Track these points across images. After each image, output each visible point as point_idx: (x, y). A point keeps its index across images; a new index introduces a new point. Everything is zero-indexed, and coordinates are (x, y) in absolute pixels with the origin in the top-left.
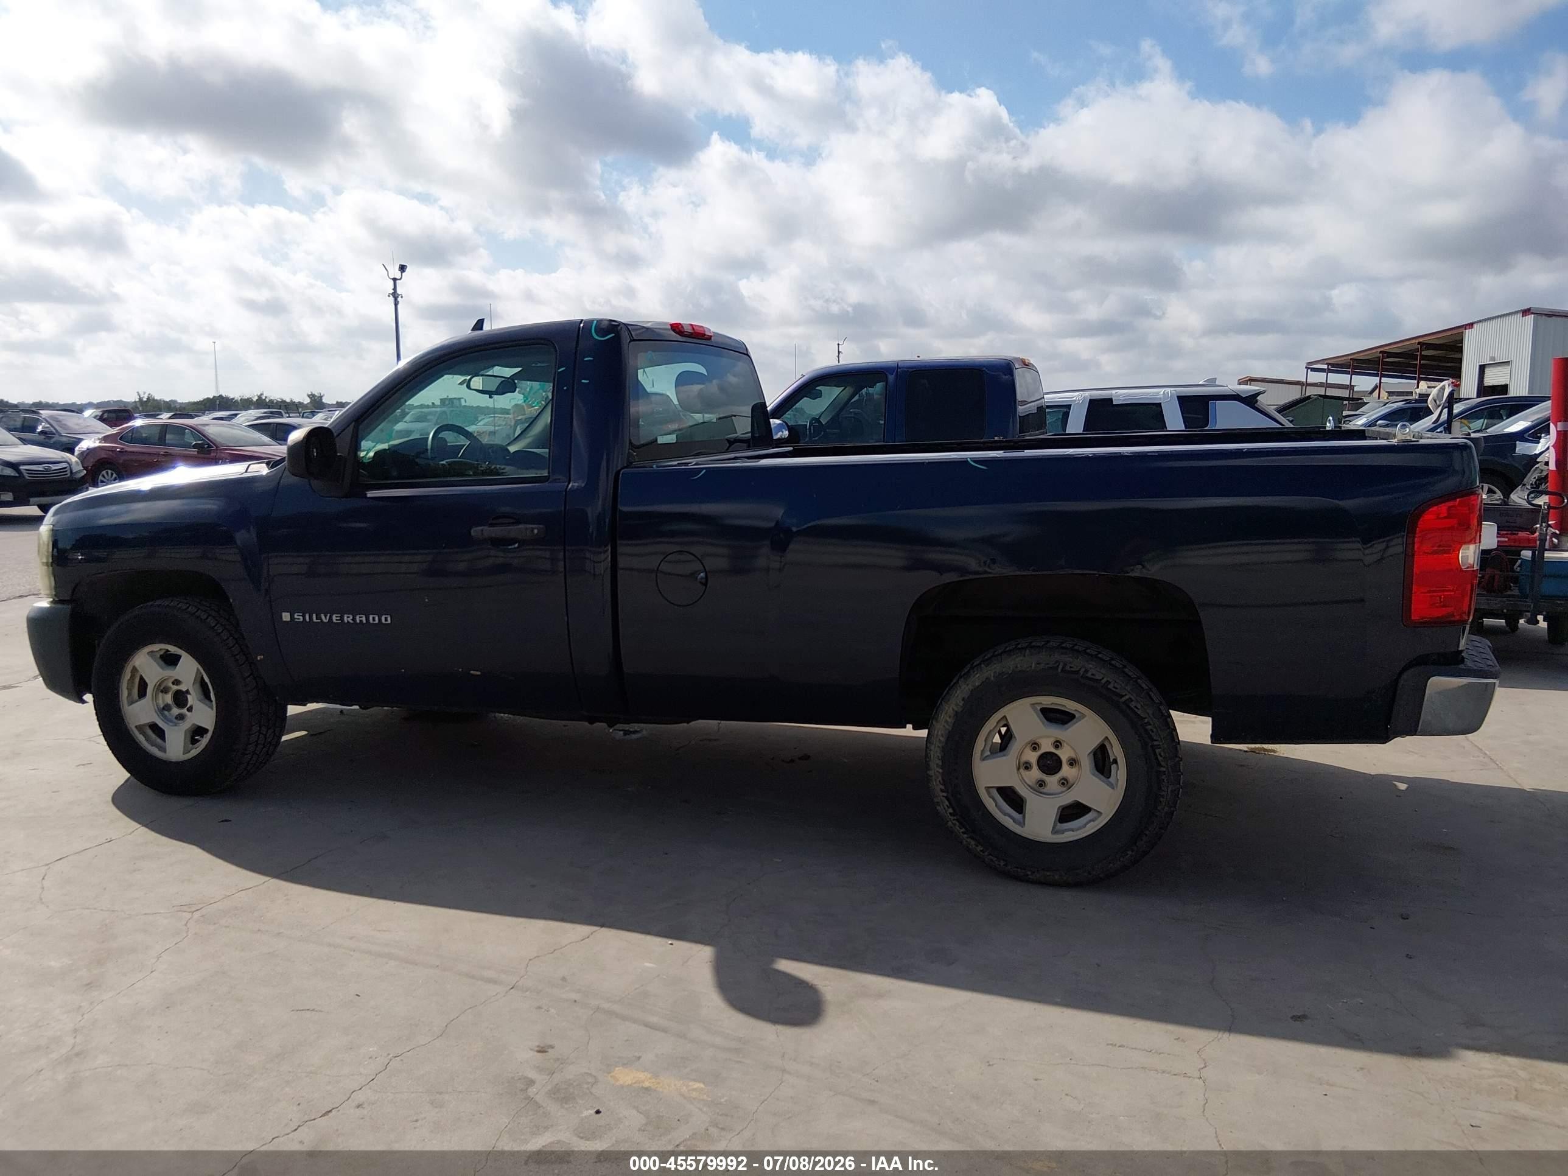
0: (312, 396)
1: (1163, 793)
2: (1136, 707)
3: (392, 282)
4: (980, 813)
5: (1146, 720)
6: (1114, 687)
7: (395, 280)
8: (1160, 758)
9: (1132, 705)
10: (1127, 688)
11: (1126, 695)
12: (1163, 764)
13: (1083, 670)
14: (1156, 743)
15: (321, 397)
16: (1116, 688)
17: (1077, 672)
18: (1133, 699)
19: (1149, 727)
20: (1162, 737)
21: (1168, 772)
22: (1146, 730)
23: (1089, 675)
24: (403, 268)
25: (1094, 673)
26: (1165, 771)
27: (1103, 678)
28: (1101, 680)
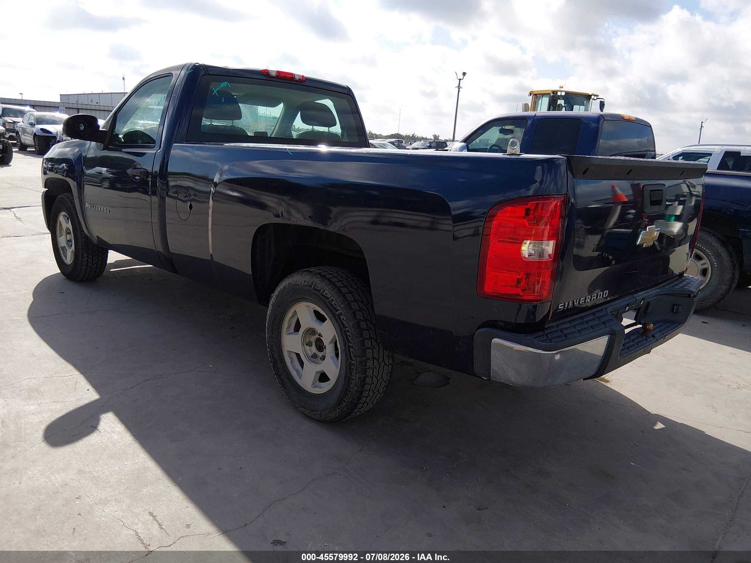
0: (435, 136)
1: (353, 377)
2: (343, 319)
3: (459, 80)
4: (282, 365)
5: (347, 329)
6: (335, 304)
7: (460, 80)
8: (352, 355)
9: (342, 317)
10: (341, 306)
11: (339, 310)
12: (353, 359)
13: (322, 290)
14: (351, 345)
15: (438, 137)
16: (336, 305)
17: (319, 291)
18: (343, 313)
19: (348, 334)
20: (355, 342)
21: (356, 365)
22: (346, 335)
23: (324, 294)
24: (464, 74)
25: (327, 293)
26: (354, 364)
27: (330, 297)
28: (329, 298)
